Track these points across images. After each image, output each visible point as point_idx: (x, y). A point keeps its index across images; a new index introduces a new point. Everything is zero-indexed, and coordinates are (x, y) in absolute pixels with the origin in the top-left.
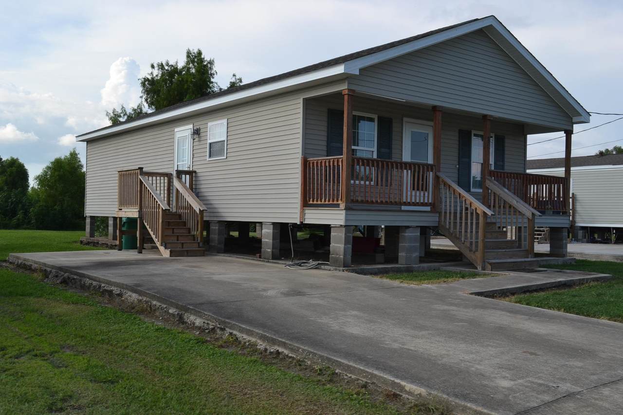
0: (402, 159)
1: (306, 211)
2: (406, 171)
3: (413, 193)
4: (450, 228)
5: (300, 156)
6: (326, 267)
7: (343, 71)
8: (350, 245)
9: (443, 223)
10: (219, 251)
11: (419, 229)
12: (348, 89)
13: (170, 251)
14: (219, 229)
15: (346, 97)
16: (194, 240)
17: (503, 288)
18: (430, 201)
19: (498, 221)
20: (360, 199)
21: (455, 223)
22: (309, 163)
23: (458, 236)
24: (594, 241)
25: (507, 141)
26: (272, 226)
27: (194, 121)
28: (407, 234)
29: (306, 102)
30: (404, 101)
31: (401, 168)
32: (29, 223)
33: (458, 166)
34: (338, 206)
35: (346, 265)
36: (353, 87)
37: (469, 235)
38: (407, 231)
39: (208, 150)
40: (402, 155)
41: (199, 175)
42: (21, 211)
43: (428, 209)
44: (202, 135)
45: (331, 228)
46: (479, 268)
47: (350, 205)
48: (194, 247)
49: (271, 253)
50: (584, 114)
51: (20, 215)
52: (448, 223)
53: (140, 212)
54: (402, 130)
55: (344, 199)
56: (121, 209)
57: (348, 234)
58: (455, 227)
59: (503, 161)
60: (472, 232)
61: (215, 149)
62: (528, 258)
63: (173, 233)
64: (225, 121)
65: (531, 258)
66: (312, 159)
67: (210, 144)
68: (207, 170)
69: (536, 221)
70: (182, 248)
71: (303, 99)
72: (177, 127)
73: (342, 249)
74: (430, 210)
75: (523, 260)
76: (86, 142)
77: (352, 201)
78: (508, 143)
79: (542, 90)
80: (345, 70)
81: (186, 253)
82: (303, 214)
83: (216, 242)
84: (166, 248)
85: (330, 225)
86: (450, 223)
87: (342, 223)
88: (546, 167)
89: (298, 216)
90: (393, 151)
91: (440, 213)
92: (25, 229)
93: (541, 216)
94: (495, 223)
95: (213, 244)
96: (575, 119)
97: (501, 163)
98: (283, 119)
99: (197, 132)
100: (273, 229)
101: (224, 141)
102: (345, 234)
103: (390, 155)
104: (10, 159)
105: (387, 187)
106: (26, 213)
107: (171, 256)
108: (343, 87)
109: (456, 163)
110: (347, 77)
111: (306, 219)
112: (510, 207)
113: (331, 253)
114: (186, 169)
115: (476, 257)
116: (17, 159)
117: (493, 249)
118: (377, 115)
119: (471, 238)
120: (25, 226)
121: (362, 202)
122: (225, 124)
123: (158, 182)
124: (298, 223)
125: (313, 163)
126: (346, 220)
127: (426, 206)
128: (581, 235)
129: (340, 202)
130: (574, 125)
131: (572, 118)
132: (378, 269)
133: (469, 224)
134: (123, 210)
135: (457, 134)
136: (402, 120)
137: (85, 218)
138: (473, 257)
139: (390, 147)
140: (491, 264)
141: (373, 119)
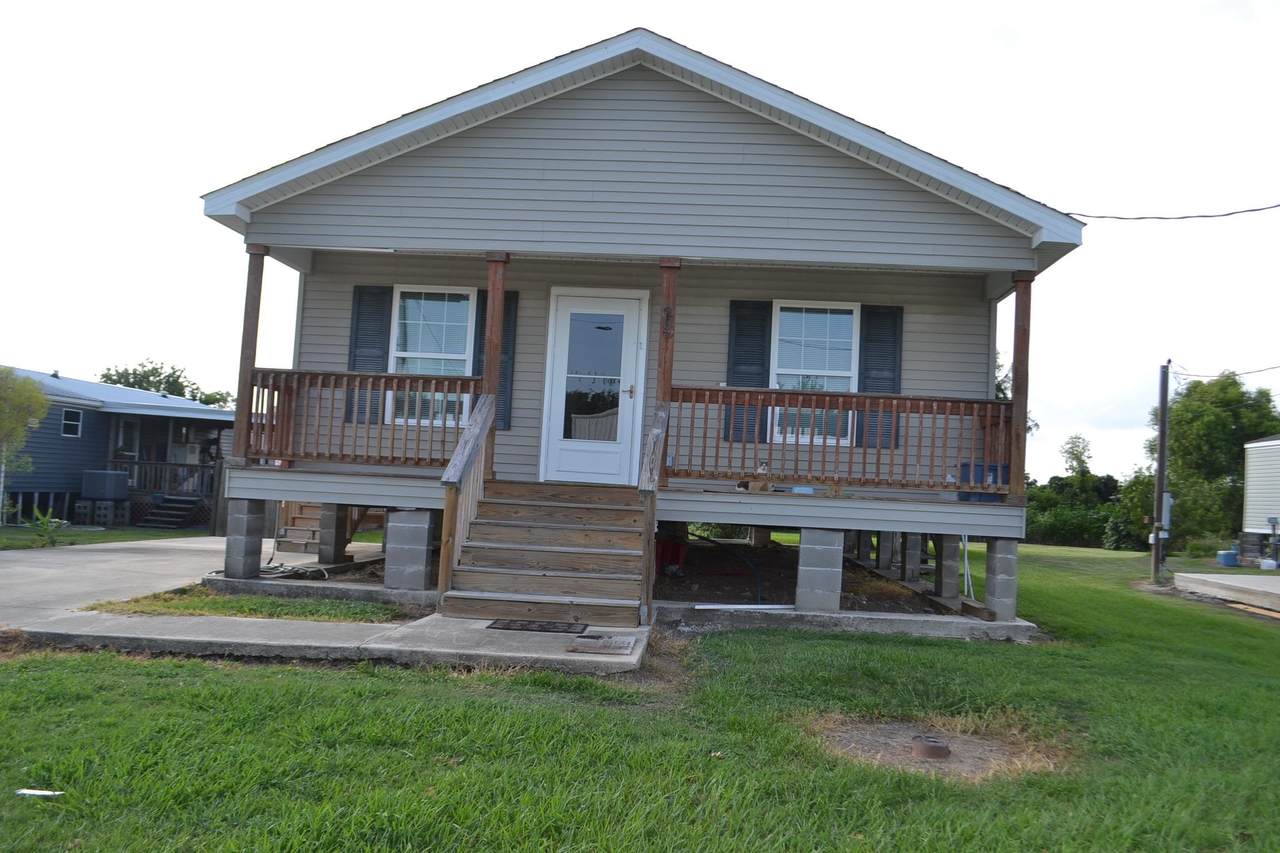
0: (544, 374)
11: (427, 515)
12: (248, 245)
25: (910, 317)
28: (390, 524)
29: (306, 277)
30: (392, 251)
40: (543, 365)
54: (547, 309)
57: (237, 516)
59: (895, 368)
78: (911, 322)
90: (519, 358)
97: (886, 375)
102: (231, 515)
103: (508, 369)
109: (721, 376)
110: (246, 223)
118: (475, 289)
126: (229, 488)
131: (1031, 239)
135: (724, 311)
136: (548, 293)
139: (509, 350)
141: (466, 298)
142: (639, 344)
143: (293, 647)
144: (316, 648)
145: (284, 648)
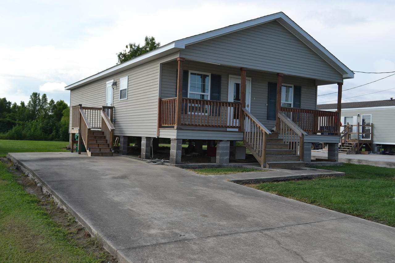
0: (227, 100)
1: (161, 130)
2: (230, 107)
3: (235, 120)
4: (248, 142)
5: (158, 97)
6: (168, 164)
7: (174, 47)
8: (180, 150)
9: (245, 139)
10: (124, 154)
11: (229, 142)
12: (180, 58)
13: (91, 153)
14: (124, 141)
15: (179, 62)
16: (109, 147)
17: (257, 178)
18: (237, 125)
19: (284, 138)
20: (187, 123)
21: (251, 139)
22: (163, 102)
23: (252, 147)
24: (384, 153)
25: (302, 89)
26: (146, 139)
27: (114, 77)
28: (220, 145)
29: (162, 65)
30: (220, 64)
31: (226, 106)
32: (59, 137)
33: (267, 105)
34: (173, 127)
35: (177, 163)
36: (184, 56)
37: (258, 147)
38: (221, 143)
39: (119, 94)
40: (227, 97)
41: (116, 109)
42: (55, 131)
43: (237, 130)
44: (117, 86)
45: (171, 140)
46: (262, 166)
47: (180, 126)
48: (108, 151)
49: (145, 155)
50: (349, 73)
51: (54, 133)
52: (247, 139)
53: (80, 130)
54: (228, 82)
55: (177, 123)
56: (73, 129)
57: (179, 144)
58: (251, 142)
59: (300, 102)
60: (259, 144)
61: (123, 94)
62: (299, 161)
63: (97, 142)
64: (127, 77)
65: (301, 161)
66: (164, 99)
67: (121, 91)
68: (120, 106)
69: (305, 138)
70: (100, 151)
71: (160, 63)
72: (108, 81)
73: (175, 153)
74: (238, 131)
75: (293, 162)
76: (70, 91)
77: (182, 124)
78: (303, 90)
79: (321, 58)
80: (175, 46)
81: (101, 155)
82: (159, 132)
83: (122, 148)
84: (90, 151)
85: (170, 138)
86: (248, 139)
87: (175, 137)
88: (357, 107)
89: (156, 133)
90: (222, 95)
91: (244, 133)
92: (56, 141)
93: (307, 135)
94: (282, 140)
95: (121, 150)
96: (344, 76)
97: (298, 103)
98: (152, 75)
99: (115, 84)
100: (146, 141)
101: (126, 89)
102: (177, 144)
103: (219, 98)
104: (59, 101)
105: (216, 117)
106: (57, 131)
107: (91, 156)
108: (177, 56)
109: (266, 102)
110: (179, 50)
111: (160, 135)
112: (291, 129)
113: (170, 155)
114: (110, 106)
115: (261, 160)
116: (63, 101)
117: (275, 155)
118: (210, 74)
119: (259, 148)
120: (56, 139)
121: (189, 125)
122: (127, 79)
123: (96, 113)
124: (156, 138)
125: (164, 101)
126: (177, 136)
127: (234, 128)
128: (377, 149)
129: (175, 125)
130: (344, 80)
131: (342, 75)
132: (198, 165)
133: (258, 139)
134: (74, 129)
135: (267, 85)
136: (228, 76)
137: (69, 134)
138: (260, 159)
139: (219, 92)
140: (269, 164)
141: (208, 76)
142: (249, 93)
143: (290, 177)
144: (294, 176)
145: (288, 177)
